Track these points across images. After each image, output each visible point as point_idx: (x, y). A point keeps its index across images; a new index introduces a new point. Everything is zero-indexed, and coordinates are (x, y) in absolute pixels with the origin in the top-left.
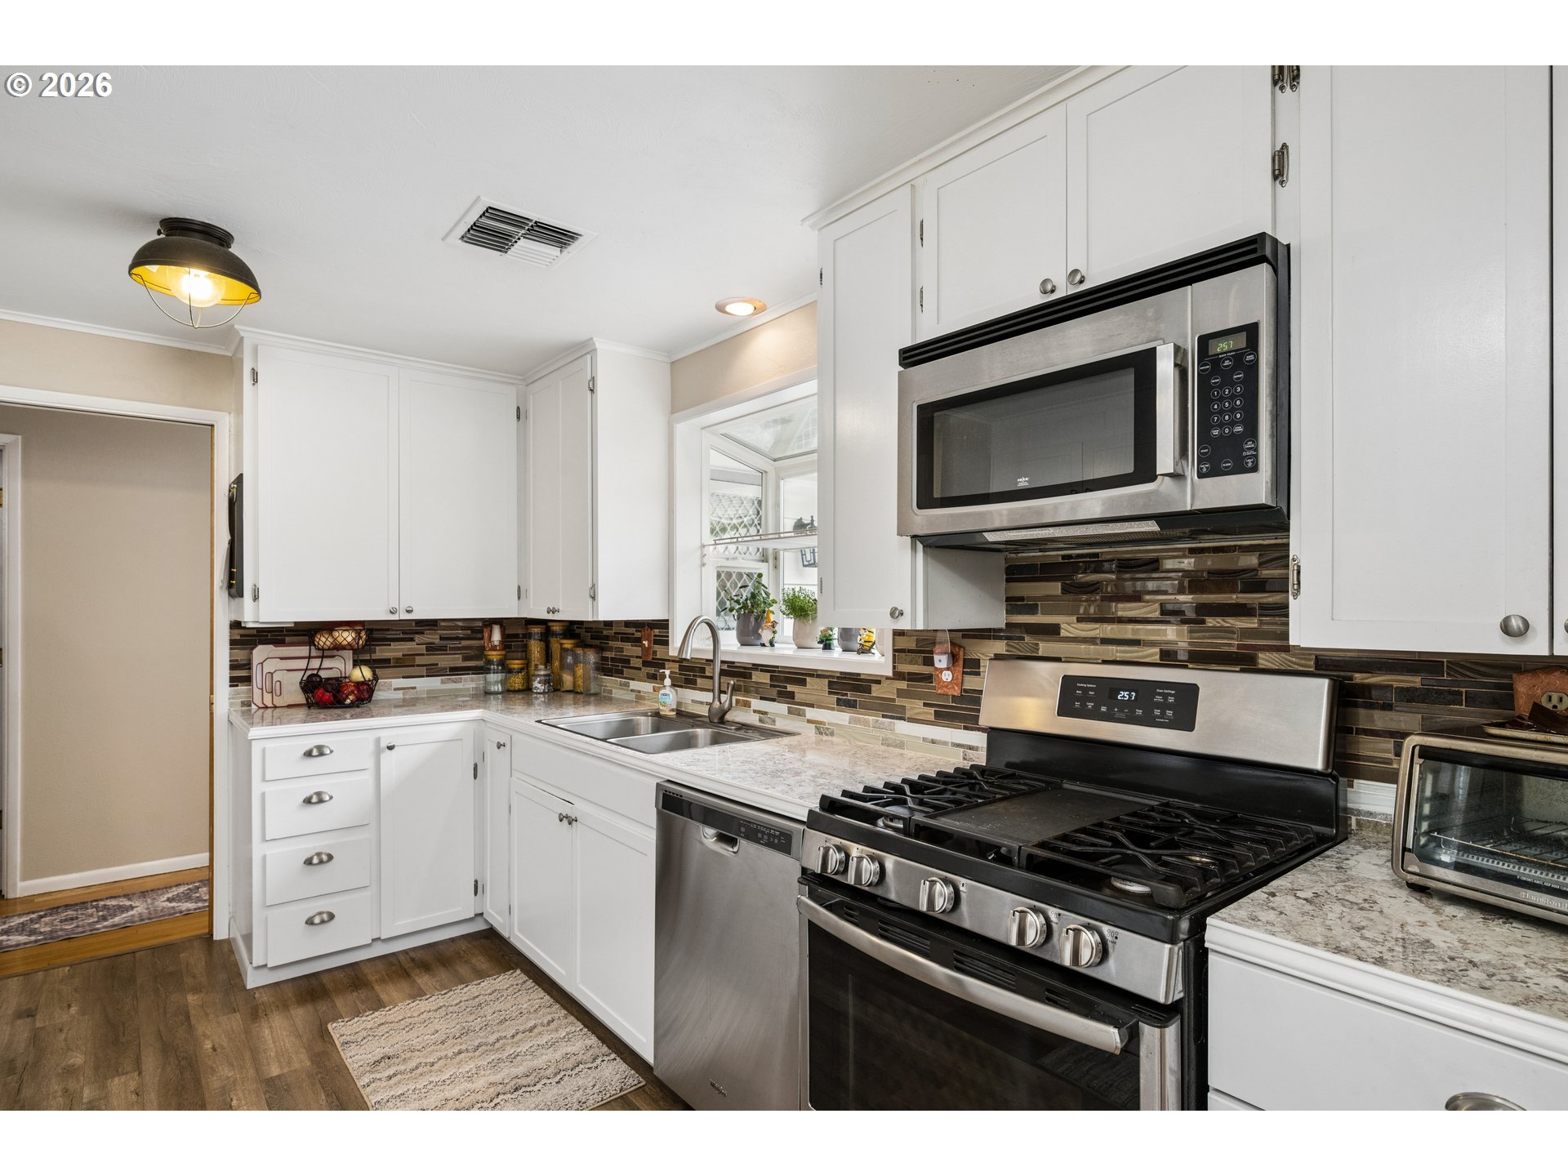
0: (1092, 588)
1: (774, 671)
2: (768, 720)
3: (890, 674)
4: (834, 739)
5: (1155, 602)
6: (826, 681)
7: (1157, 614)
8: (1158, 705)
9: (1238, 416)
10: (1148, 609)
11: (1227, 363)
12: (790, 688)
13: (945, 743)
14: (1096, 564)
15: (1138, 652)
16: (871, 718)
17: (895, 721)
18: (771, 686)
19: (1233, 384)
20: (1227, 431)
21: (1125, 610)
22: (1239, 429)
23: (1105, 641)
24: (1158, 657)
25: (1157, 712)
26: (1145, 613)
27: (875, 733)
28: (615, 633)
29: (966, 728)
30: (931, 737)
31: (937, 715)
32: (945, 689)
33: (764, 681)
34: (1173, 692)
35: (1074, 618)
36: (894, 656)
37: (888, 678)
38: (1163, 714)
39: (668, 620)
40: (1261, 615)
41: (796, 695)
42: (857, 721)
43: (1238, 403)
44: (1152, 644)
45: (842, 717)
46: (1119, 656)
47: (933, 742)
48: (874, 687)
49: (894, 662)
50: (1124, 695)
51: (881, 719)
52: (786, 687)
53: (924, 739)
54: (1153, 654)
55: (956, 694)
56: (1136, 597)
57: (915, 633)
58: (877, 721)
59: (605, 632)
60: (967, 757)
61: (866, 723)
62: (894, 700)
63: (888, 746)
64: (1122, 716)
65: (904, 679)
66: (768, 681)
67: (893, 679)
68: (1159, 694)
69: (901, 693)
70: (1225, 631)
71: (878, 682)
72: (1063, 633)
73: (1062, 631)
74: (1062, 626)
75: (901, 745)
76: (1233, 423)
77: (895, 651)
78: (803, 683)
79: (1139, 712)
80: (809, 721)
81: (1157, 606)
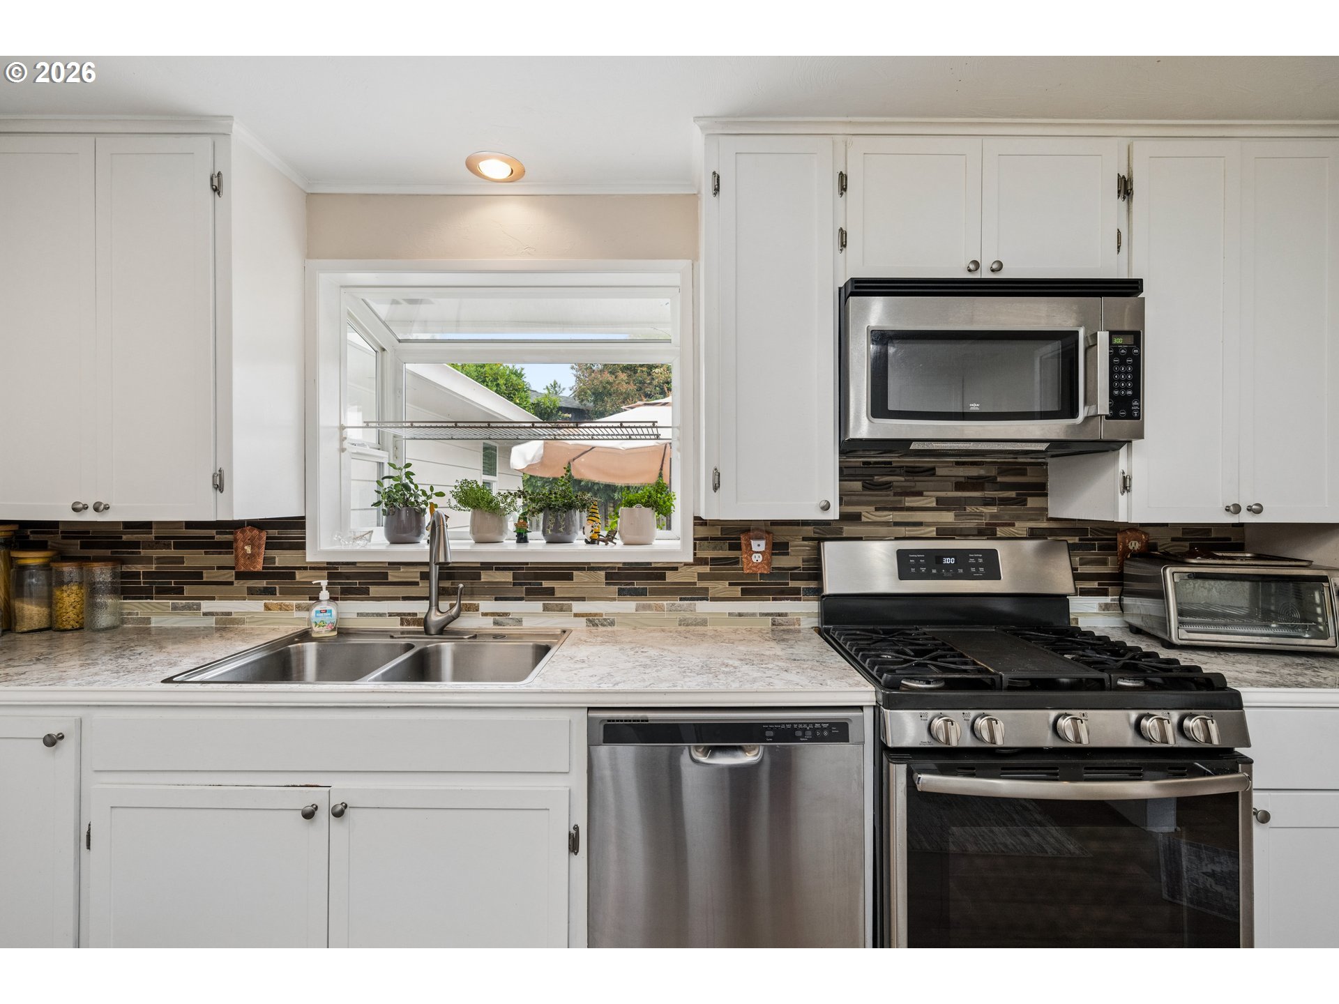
0: (887, 486)
1: (519, 569)
2: (510, 622)
3: (691, 560)
4: (615, 628)
5: (931, 496)
6: (603, 573)
7: (934, 504)
8: (972, 565)
9: (1129, 385)
10: (925, 501)
11: (1123, 351)
12: (546, 584)
13: (753, 615)
14: (888, 468)
15: (921, 530)
16: (665, 603)
17: (696, 602)
18: (514, 584)
19: (1126, 365)
20: (1123, 392)
21: (910, 501)
22: (1130, 393)
23: (897, 524)
24: (935, 533)
25: (973, 570)
26: (927, 504)
27: (674, 615)
28: (156, 538)
29: (774, 599)
30: (737, 611)
31: (744, 592)
32: (754, 569)
33: (508, 580)
34: (980, 555)
35: (873, 508)
36: (695, 544)
37: (686, 564)
38: (978, 571)
39: (304, 518)
40: (999, 505)
41: (556, 591)
42: (645, 608)
43: (1129, 377)
44: (929, 525)
45: (628, 606)
46: (908, 534)
47: (740, 615)
48: (668, 573)
49: (695, 549)
50: (947, 561)
51: (679, 602)
52: (541, 584)
53: (730, 614)
54: (932, 531)
55: (765, 572)
56: (920, 494)
57: (719, 523)
58: (673, 605)
59: (125, 538)
60: (776, 623)
61: (661, 608)
62: (695, 584)
63: (687, 626)
64: (949, 575)
65: (706, 564)
66: (511, 580)
67: (692, 565)
68: (972, 558)
69: (702, 577)
70: (978, 515)
71: (676, 569)
72: (864, 519)
73: (863, 518)
74: (863, 513)
75: (704, 623)
76: (1126, 389)
77: (695, 539)
78: (569, 577)
79: (961, 571)
80: (576, 615)
81: (934, 499)
